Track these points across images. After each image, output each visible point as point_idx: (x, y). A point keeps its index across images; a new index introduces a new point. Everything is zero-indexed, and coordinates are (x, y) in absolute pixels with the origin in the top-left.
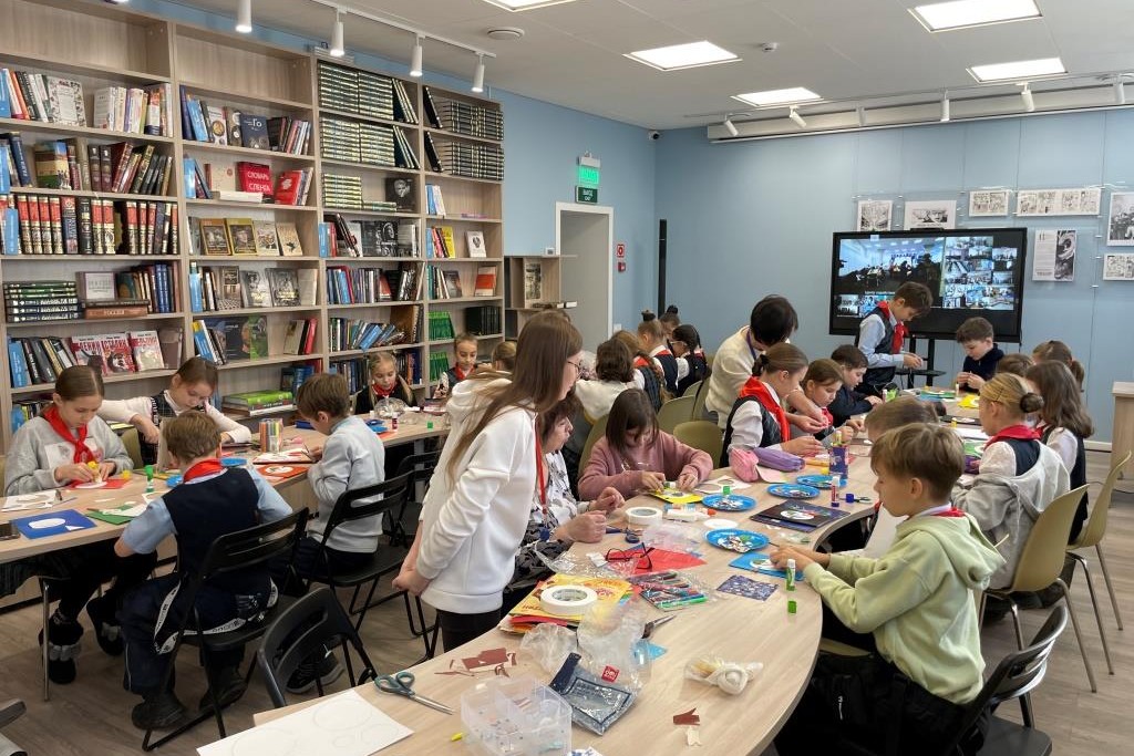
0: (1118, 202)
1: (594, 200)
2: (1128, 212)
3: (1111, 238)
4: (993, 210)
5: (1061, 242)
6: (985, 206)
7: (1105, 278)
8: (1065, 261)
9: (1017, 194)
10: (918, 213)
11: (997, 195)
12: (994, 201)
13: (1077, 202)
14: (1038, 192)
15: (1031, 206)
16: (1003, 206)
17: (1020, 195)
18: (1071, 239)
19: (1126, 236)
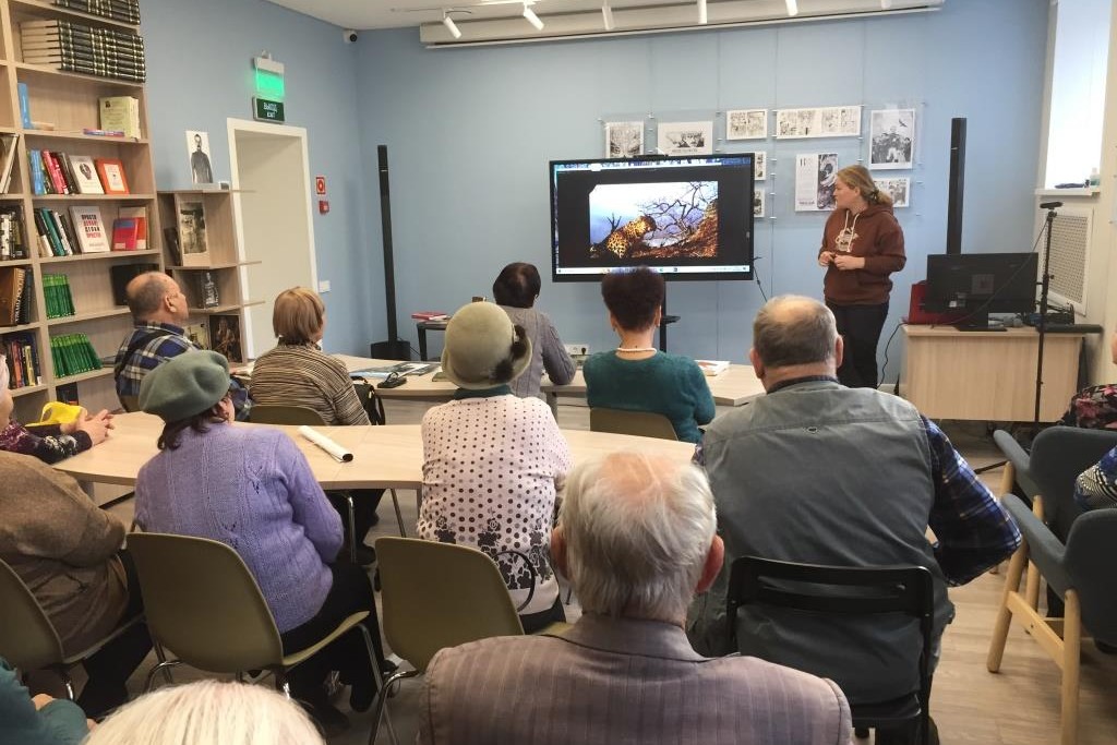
0: (879, 121)
1: (279, 116)
2: (889, 132)
3: (872, 162)
4: (752, 132)
5: (822, 168)
6: (743, 128)
8: (827, 188)
9: (775, 114)
10: (672, 136)
11: (755, 115)
12: (753, 122)
13: (837, 122)
14: (796, 111)
15: (790, 127)
16: (762, 128)
17: (779, 115)
18: (833, 163)
19: (888, 158)
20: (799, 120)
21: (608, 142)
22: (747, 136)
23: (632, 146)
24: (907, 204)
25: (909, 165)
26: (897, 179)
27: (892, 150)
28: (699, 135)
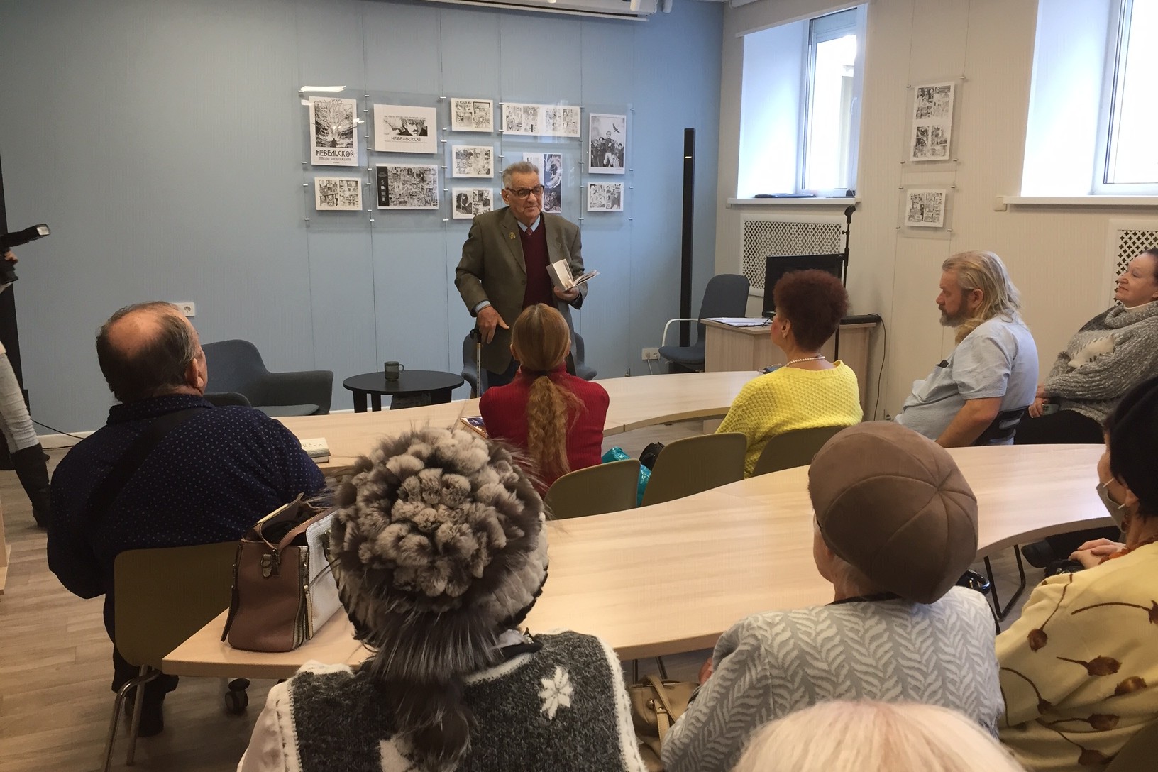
0: (596, 125)
2: (605, 137)
3: (592, 166)
4: (478, 124)
5: (548, 167)
6: (469, 118)
7: (589, 209)
8: (553, 190)
9: (501, 107)
10: (390, 120)
11: (482, 106)
12: (479, 113)
13: (560, 121)
14: (522, 105)
15: (516, 122)
16: (488, 121)
17: (504, 108)
18: (557, 164)
19: (605, 162)
20: (524, 116)
21: (312, 120)
22: (473, 128)
23: (342, 128)
24: (621, 209)
25: (622, 171)
26: (613, 184)
27: (608, 155)
28: (422, 122)
